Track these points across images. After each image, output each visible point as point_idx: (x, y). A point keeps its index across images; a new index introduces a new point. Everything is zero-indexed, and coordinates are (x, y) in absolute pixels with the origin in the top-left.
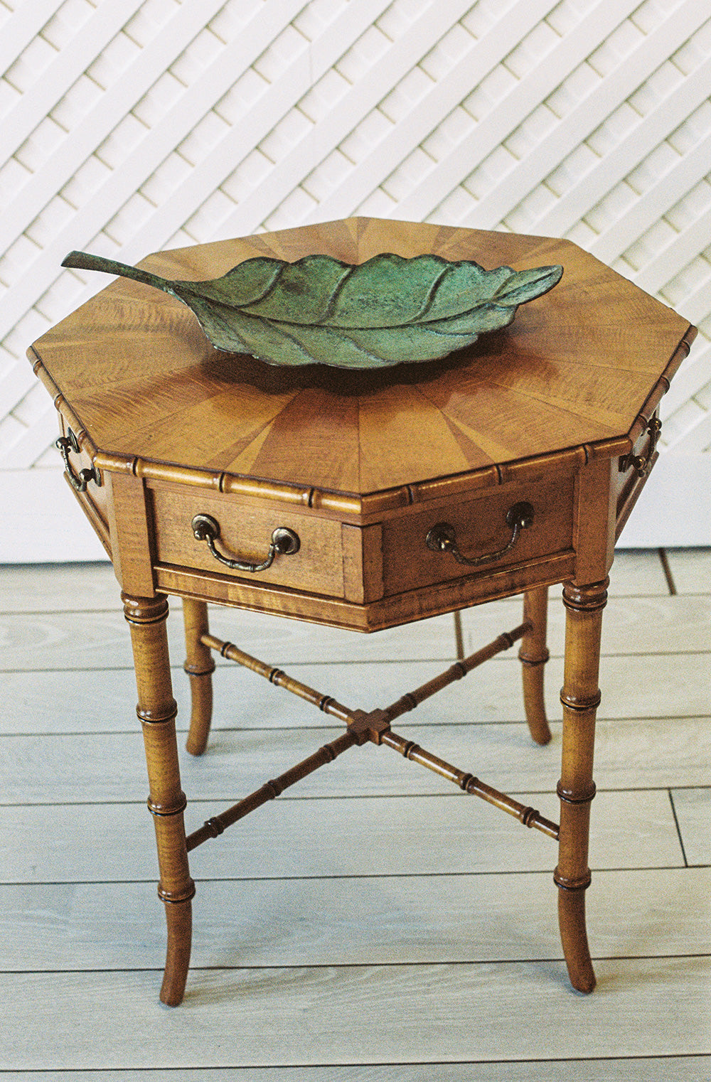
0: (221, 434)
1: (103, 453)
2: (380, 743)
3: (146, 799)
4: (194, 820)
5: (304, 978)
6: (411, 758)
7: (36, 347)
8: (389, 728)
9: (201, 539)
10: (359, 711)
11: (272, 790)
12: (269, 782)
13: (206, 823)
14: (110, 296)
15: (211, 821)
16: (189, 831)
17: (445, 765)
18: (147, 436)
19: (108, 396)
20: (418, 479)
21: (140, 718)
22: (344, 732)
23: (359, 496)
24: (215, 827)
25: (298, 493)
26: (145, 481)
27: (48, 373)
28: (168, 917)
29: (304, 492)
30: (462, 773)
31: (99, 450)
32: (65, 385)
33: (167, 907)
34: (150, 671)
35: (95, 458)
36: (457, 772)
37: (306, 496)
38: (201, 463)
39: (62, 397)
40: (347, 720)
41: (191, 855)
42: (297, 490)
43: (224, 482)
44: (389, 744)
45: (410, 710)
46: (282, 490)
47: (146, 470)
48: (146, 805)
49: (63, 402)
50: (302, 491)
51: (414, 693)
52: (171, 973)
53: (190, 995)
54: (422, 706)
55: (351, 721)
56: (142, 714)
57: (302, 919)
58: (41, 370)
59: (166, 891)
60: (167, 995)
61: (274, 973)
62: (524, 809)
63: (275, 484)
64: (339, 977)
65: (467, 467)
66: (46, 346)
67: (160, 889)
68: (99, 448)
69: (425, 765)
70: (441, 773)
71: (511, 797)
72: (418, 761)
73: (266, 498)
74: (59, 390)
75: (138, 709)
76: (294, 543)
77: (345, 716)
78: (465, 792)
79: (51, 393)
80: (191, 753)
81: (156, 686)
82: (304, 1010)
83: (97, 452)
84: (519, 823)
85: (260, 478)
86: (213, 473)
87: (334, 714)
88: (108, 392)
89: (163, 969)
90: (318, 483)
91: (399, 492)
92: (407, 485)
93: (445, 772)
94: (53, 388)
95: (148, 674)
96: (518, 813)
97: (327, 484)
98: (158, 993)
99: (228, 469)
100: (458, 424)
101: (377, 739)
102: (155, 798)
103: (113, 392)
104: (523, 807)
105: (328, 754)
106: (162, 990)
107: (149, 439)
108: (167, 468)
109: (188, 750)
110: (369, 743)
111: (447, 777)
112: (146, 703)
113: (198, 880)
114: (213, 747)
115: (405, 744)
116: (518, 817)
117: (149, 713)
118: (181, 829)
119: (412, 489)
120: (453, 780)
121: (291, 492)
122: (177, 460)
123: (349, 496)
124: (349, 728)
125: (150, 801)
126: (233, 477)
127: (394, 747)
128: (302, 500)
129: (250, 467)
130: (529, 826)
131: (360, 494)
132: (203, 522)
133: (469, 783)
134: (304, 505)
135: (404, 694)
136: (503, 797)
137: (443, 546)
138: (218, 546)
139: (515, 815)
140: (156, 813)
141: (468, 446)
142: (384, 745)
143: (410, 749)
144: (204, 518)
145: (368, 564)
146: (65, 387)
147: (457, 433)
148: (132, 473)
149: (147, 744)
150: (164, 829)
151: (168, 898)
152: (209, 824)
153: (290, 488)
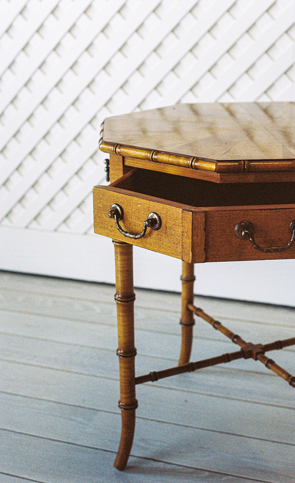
2: (256, 359)
5: (192, 473)
6: (269, 367)
8: (262, 353)
9: (111, 217)
16: (138, 374)
20: (251, 159)
21: (116, 299)
23: (216, 162)
24: (154, 377)
25: (187, 160)
29: (190, 160)
31: (103, 142)
33: (122, 411)
35: (101, 146)
37: (190, 162)
43: (154, 155)
46: (180, 159)
55: (244, 346)
59: (122, 403)
61: (177, 468)
63: (177, 156)
64: (208, 477)
67: (119, 401)
73: (172, 164)
76: (157, 226)
86: (151, 151)
90: (196, 155)
91: (238, 163)
97: (202, 157)
99: (158, 150)
105: (226, 358)
106: (115, 460)
108: (130, 148)
119: (246, 163)
121: (184, 160)
122: (136, 146)
123: (211, 161)
126: (158, 152)
128: (188, 164)
129: (169, 150)
131: (216, 160)
132: (117, 210)
134: (190, 167)
137: (243, 233)
138: (121, 223)
140: (120, 356)
143: (269, 362)
144: (118, 208)
145: (195, 237)
148: (115, 153)
150: (123, 365)
151: (123, 407)
152: (152, 374)
153: (184, 158)
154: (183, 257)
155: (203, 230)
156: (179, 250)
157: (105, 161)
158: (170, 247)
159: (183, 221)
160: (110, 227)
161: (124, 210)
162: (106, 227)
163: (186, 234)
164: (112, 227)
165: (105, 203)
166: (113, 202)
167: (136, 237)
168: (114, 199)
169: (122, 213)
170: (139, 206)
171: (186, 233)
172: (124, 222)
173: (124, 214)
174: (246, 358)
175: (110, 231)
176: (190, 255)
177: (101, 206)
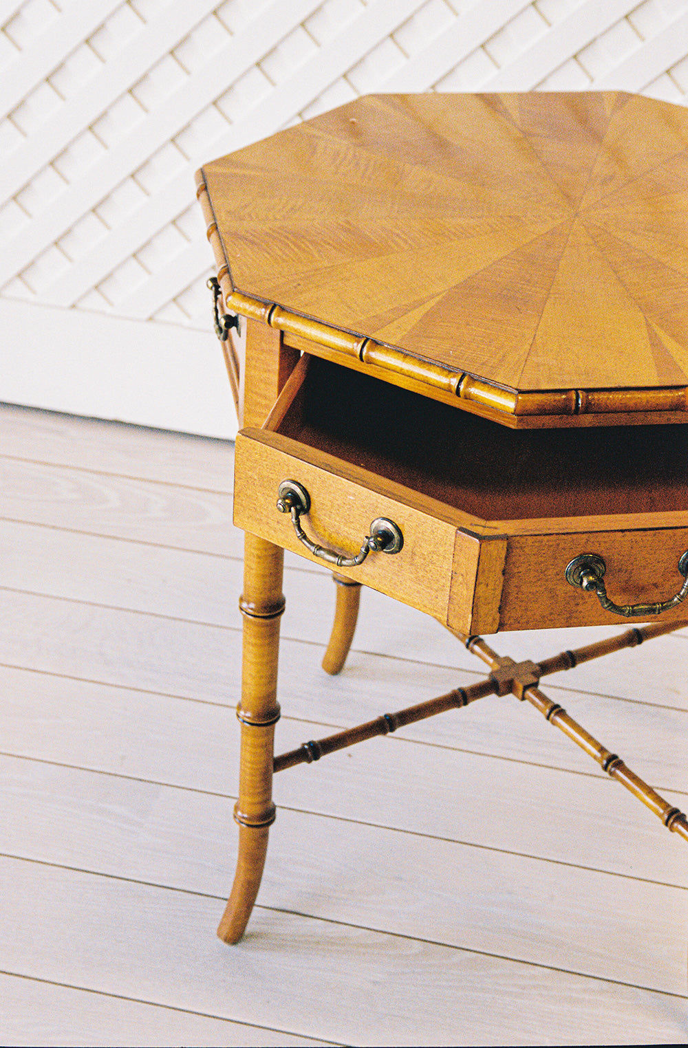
0: (380, 296)
1: (239, 293)
2: (523, 699)
3: (236, 704)
4: (286, 739)
6: (554, 723)
7: (207, 170)
8: (536, 684)
10: (507, 659)
11: (386, 725)
12: (386, 716)
13: (304, 744)
14: (307, 130)
15: (309, 744)
16: (279, 750)
17: (590, 738)
18: (295, 284)
19: (267, 234)
20: (591, 386)
21: (241, 609)
22: (485, 678)
23: (516, 392)
24: (312, 751)
25: (446, 376)
26: (282, 333)
27: (209, 200)
28: (241, 841)
29: (454, 377)
30: (606, 751)
31: (235, 290)
32: (223, 214)
33: (241, 830)
34: (259, 557)
35: (230, 298)
36: (602, 750)
37: (454, 382)
38: (346, 323)
39: (215, 227)
40: (491, 666)
41: (277, 777)
42: (446, 373)
43: (365, 348)
44: (533, 702)
45: (567, 669)
46: (429, 370)
47: (281, 320)
48: (235, 711)
49: (215, 232)
50: (452, 375)
51: (577, 651)
52: (235, 906)
53: (252, 935)
54: (581, 666)
55: (497, 667)
56: (245, 605)
57: (399, 879)
58: (203, 195)
59: (243, 812)
60: (226, 930)
62: (669, 809)
63: (423, 361)
65: (655, 382)
66: (218, 170)
67: (237, 808)
68: (235, 287)
69: (567, 733)
70: (583, 747)
71: (657, 791)
72: (560, 727)
73: (409, 376)
74: (215, 219)
75: (241, 599)
76: (393, 545)
77: (491, 660)
78: (606, 774)
79: (206, 220)
80: (327, 670)
81: (263, 576)
82: (375, 983)
83: (234, 291)
84: (659, 822)
85: (407, 352)
86: (357, 337)
87: (480, 656)
88: (268, 231)
89: (226, 900)
90: (470, 369)
91: (564, 397)
92: (576, 390)
93: (589, 746)
94: (211, 216)
95: (256, 560)
96: (661, 811)
97: (482, 372)
98: (216, 925)
99: (373, 336)
100: (661, 333)
101: (520, 693)
102: (245, 705)
103: (273, 231)
104: (668, 806)
105: (460, 698)
106: (222, 924)
107: (295, 287)
108: (306, 321)
109: (324, 667)
110: (511, 696)
111: (590, 753)
112: (251, 594)
113: (282, 807)
114: (351, 669)
115: (550, 705)
116: (661, 816)
117: (252, 606)
118: (269, 745)
119: (581, 396)
120: (595, 757)
121: (439, 374)
122: (320, 315)
123: (503, 390)
124: (491, 674)
125: (239, 707)
126: (376, 344)
127: (537, 706)
128: (450, 385)
129: (399, 337)
130: (672, 829)
131: (517, 389)
132: (296, 495)
133: (613, 763)
134: (451, 392)
135: (564, 650)
136: (650, 791)
138: (305, 525)
139: (657, 813)
140: (244, 721)
141: (663, 359)
142: (527, 702)
143: (556, 710)
144: (299, 491)
146: (222, 217)
147: (655, 343)
148: (267, 322)
149: (246, 643)
150: (250, 740)
151: (244, 820)
152: (306, 747)
153: (438, 369)
154: (450, 620)
155: (501, 573)
156: (441, 604)
157: (211, 284)
158: (418, 592)
159: (456, 552)
160: (276, 523)
161: (313, 498)
162: (264, 521)
163: (460, 579)
164: (278, 522)
165: (265, 474)
166: (286, 475)
167: (344, 562)
168: (289, 470)
169: (307, 503)
170: (352, 498)
171: (461, 577)
172: (310, 520)
173: (312, 505)
174: (500, 694)
175: (275, 531)
176: (466, 619)
177: (256, 477)
